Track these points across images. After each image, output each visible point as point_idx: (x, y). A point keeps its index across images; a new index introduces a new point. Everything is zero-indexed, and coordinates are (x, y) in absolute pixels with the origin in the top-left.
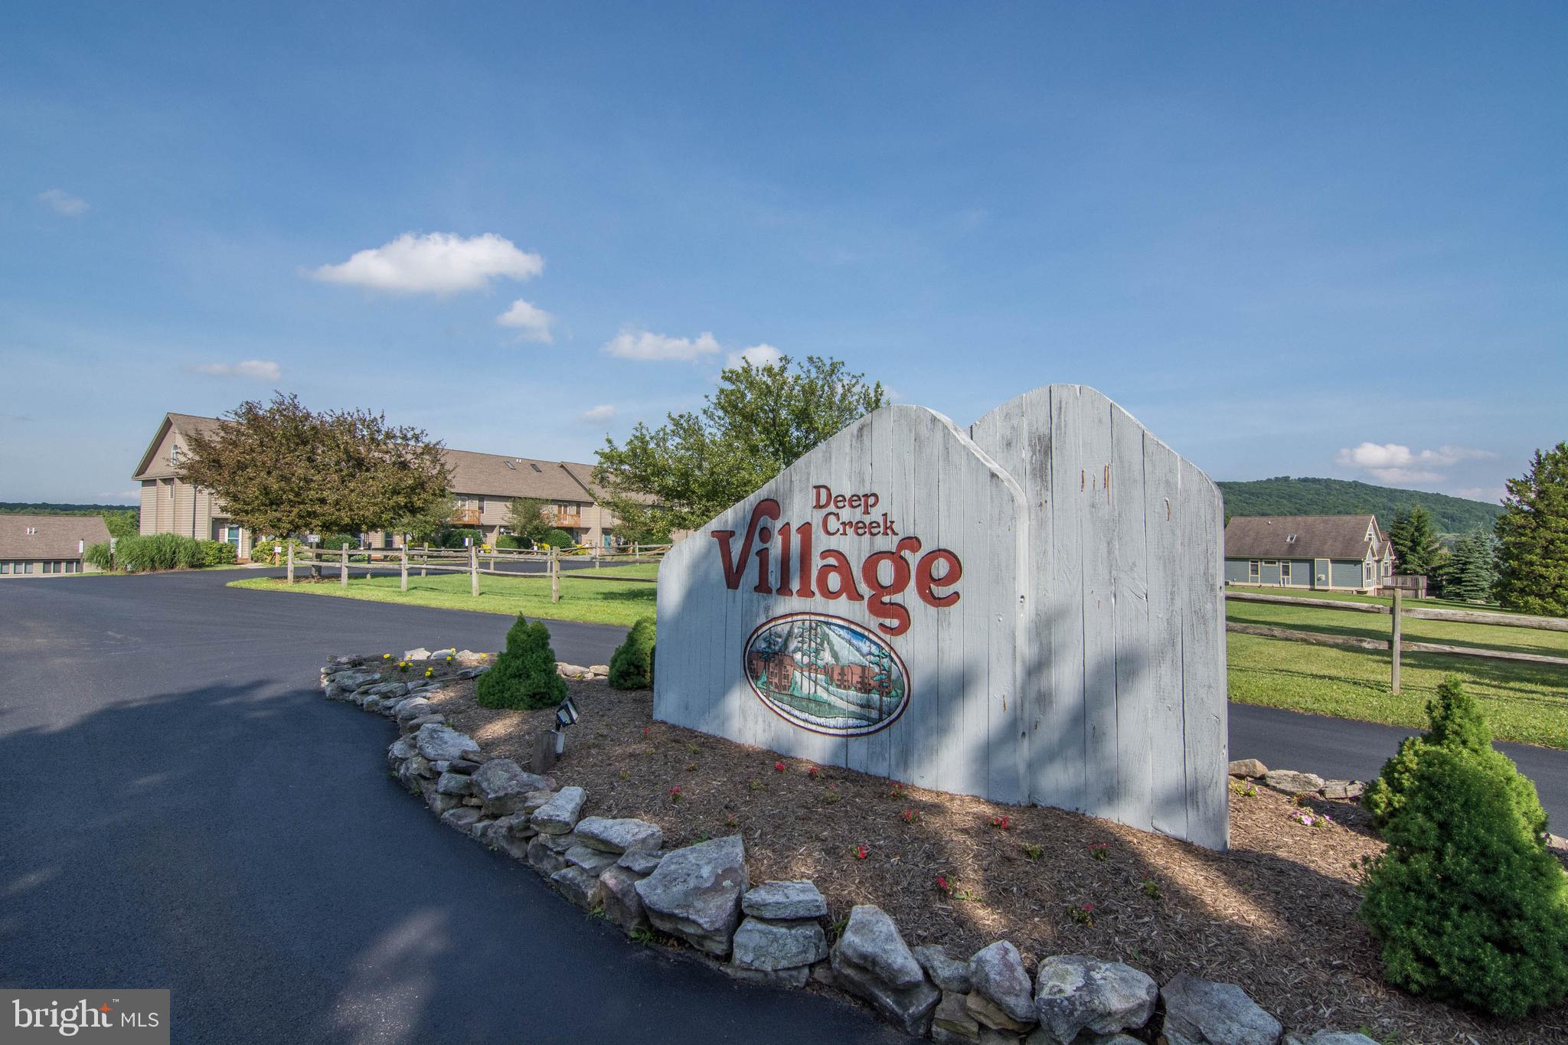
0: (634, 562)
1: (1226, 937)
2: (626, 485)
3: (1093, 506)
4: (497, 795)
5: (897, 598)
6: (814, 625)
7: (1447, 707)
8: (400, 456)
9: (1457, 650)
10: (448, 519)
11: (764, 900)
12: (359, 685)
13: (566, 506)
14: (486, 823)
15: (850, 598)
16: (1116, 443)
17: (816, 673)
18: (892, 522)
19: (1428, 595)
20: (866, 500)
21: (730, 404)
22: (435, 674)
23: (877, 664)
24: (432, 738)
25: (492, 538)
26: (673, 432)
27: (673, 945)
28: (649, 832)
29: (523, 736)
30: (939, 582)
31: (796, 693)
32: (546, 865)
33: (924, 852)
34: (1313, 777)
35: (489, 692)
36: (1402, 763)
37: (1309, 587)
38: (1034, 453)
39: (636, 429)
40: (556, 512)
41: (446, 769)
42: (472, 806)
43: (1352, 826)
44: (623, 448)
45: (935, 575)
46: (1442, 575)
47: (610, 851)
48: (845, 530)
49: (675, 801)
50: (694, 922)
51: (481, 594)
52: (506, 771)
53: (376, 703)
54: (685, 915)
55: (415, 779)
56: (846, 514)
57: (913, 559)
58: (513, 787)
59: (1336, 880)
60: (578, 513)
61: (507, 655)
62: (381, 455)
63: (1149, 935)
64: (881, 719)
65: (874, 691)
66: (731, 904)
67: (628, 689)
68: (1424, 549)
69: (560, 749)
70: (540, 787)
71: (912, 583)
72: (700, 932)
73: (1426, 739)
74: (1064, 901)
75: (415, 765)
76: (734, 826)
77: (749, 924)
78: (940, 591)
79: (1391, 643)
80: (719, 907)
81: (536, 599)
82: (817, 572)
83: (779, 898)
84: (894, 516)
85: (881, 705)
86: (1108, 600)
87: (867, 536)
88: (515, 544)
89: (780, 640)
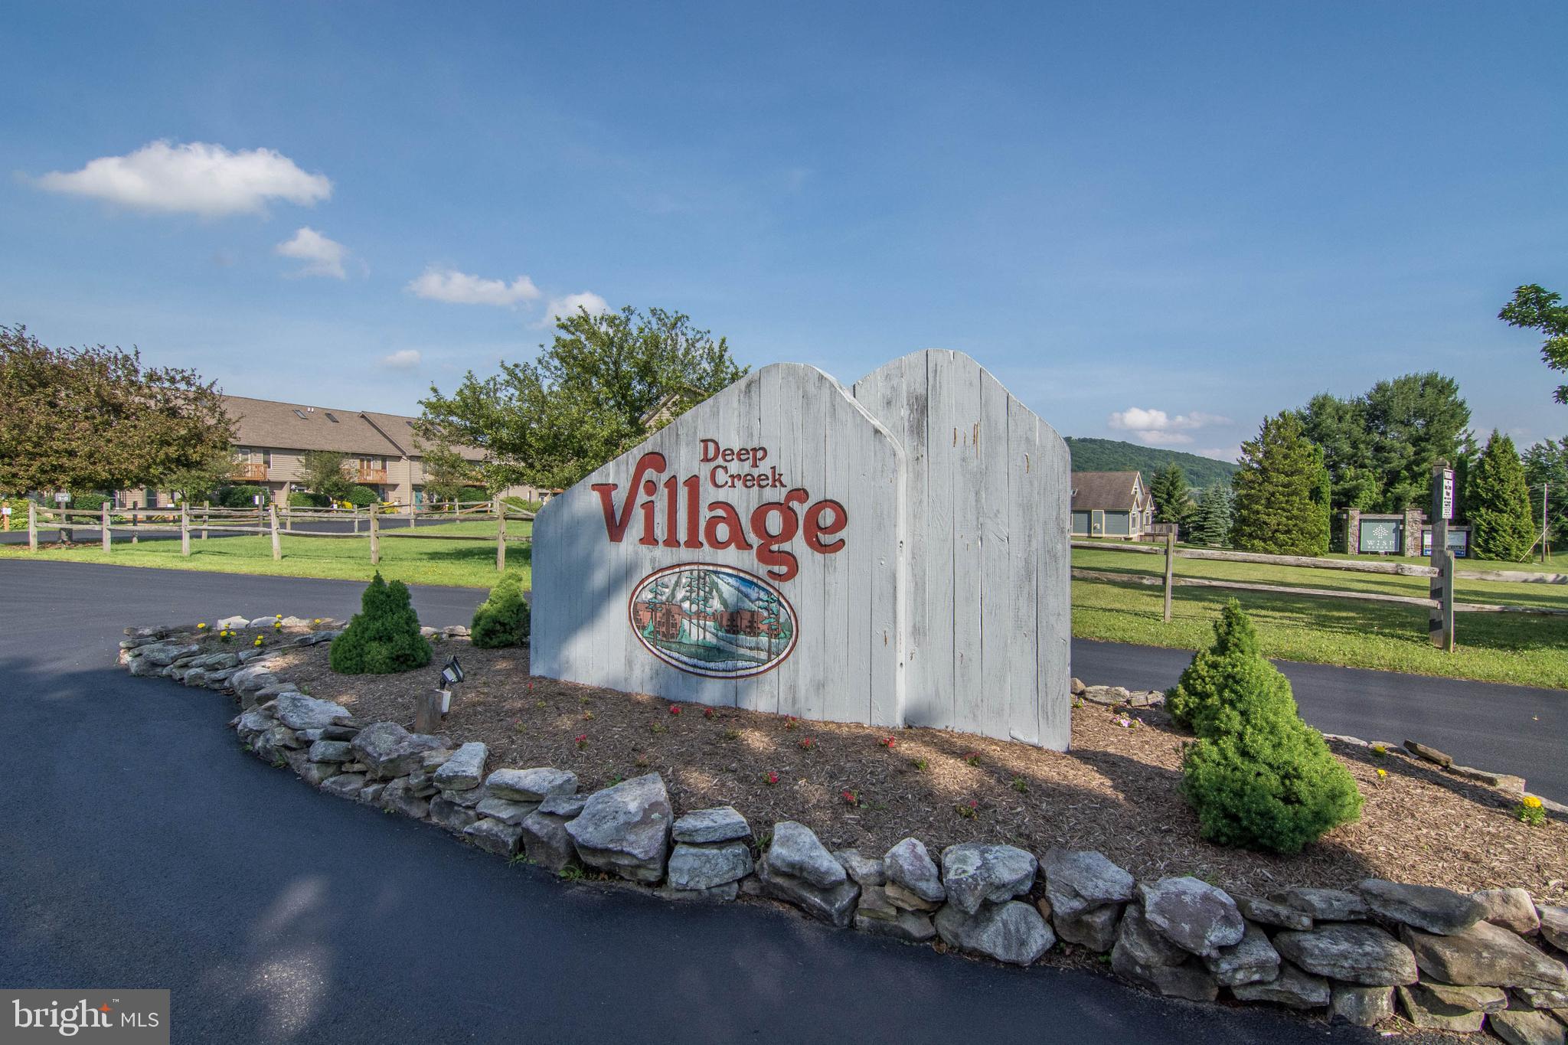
0: (454, 520)
1: (1082, 817)
2: (455, 438)
3: (964, 460)
4: (390, 757)
5: (786, 546)
6: (702, 574)
7: (1230, 625)
8: (167, 401)
9: (1214, 583)
10: (228, 475)
11: (695, 826)
12: (174, 659)
13: (369, 461)
14: (374, 787)
15: (739, 547)
16: (985, 404)
17: (705, 621)
18: (780, 475)
19: (1179, 540)
20: (756, 454)
21: (567, 354)
22: (267, 642)
23: (766, 609)
24: (297, 706)
25: (281, 498)
26: (508, 382)
27: (604, 879)
28: (565, 778)
29: (396, 699)
30: (826, 530)
31: (684, 640)
32: (454, 821)
33: (827, 773)
34: (1122, 689)
35: (345, 657)
36: (1196, 671)
37: (1087, 535)
38: (912, 411)
39: (467, 378)
40: (358, 467)
41: (318, 737)
42: (354, 773)
43: (1157, 726)
44: (450, 395)
45: (822, 524)
46: (1189, 523)
47: (529, 799)
48: (733, 483)
49: (581, 748)
50: (629, 854)
51: (283, 557)
52: (391, 734)
53: (200, 677)
54: (619, 848)
55: (277, 750)
56: (734, 467)
57: (801, 509)
58: (405, 748)
59: (1154, 767)
60: (384, 467)
61: (363, 617)
62: (142, 400)
63: (1023, 822)
64: (769, 660)
65: (763, 633)
66: (661, 834)
67: (494, 647)
68: (1176, 501)
69: (445, 708)
70: (435, 746)
71: (800, 531)
72: (635, 862)
73: (1213, 651)
74: (952, 802)
75: (279, 736)
76: (645, 766)
77: (680, 850)
78: (827, 539)
79: (1164, 578)
80: (650, 838)
81: (351, 561)
82: (705, 524)
83: (707, 823)
84: (782, 469)
85: (770, 646)
86: (976, 543)
87: (756, 488)
88: (310, 502)
89: (667, 590)
